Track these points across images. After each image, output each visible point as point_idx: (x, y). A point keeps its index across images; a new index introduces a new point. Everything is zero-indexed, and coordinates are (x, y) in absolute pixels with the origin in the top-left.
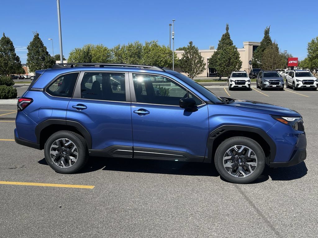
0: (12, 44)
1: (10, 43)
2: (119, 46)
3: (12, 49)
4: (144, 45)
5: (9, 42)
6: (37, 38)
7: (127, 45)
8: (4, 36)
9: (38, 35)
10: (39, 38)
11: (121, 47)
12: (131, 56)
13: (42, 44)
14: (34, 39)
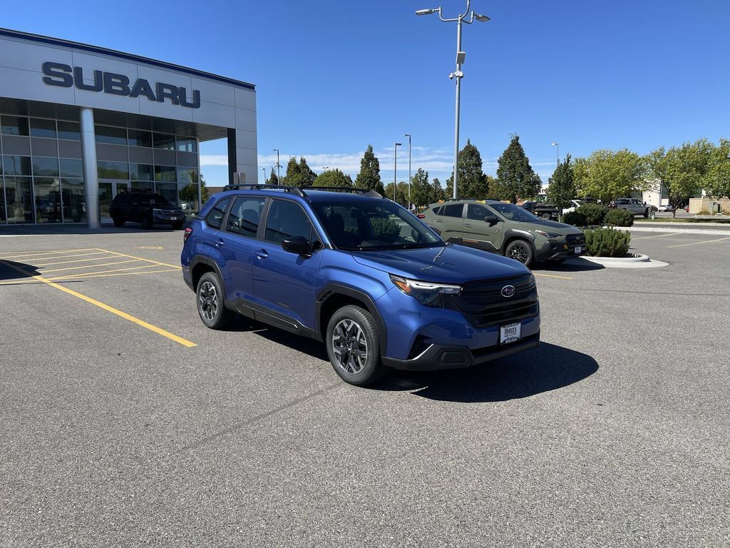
0: (478, 156)
1: (476, 153)
2: (662, 150)
3: (479, 164)
4: (718, 146)
5: (474, 154)
6: (515, 144)
7: (679, 146)
8: (469, 143)
9: (518, 138)
10: (518, 144)
11: (666, 153)
12: (683, 170)
13: (522, 155)
14: (511, 145)
